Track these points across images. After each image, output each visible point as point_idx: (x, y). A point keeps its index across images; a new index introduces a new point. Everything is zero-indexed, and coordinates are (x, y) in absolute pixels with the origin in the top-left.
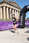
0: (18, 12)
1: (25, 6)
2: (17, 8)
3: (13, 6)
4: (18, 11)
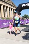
1: (20, 4)
2: (12, 6)
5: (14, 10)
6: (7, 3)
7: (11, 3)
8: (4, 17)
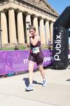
0: (50, 24)
3: (35, 7)
4: (50, 22)
5: (52, 24)
6: (32, 6)
7: (42, 6)
8: (26, 42)
